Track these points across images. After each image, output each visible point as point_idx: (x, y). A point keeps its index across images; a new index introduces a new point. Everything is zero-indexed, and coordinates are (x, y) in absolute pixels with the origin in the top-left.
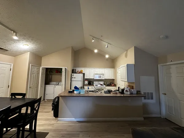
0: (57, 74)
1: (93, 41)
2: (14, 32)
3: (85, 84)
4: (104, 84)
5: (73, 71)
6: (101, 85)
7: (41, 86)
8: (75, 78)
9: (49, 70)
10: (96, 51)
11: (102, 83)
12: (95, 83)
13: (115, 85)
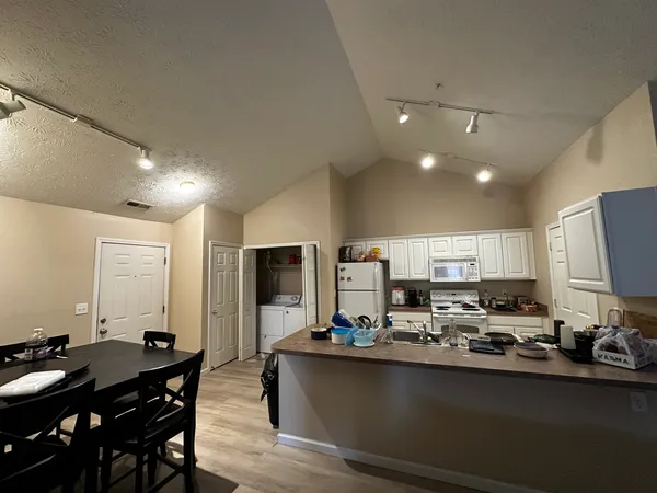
0: (293, 266)
1: (403, 119)
2: (143, 147)
3: (394, 302)
4: (481, 304)
5: (344, 255)
6: (467, 307)
7: (246, 309)
8: (349, 279)
9: (269, 257)
10: (428, 162)
11: (468, 298)
12: (437, 298)
13: (541, 310)
